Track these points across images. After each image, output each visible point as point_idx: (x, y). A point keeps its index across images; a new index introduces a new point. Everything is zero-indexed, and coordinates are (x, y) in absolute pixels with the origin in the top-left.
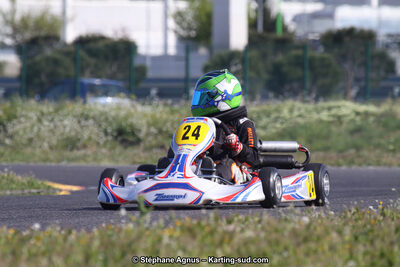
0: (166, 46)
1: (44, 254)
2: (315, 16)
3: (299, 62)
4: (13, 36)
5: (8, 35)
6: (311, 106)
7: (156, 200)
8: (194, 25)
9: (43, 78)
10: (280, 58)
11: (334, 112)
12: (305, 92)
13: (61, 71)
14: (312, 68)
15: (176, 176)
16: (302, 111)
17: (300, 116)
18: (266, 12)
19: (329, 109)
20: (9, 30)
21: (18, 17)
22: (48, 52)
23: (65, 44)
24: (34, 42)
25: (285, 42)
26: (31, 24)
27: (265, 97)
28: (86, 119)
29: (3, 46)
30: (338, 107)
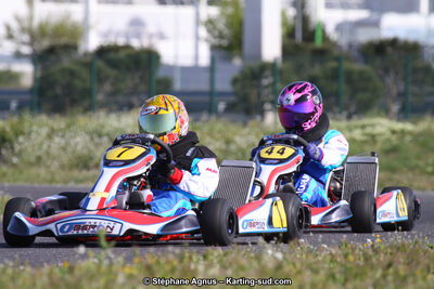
4: (31, 44)
5: (24, 43)
6: (343, 124)
9: (58, 90)
10: (317, 70)
11: (368, 130)
13: (78, 83)
18: (305, 20)
19: (363, 127)
20: (26, 38)
21: (36, 23)
22: (66, 62)
24: (51, 51)
25: (324, 53)
28: (100, 136)
29: (18, 56)
30: (373, 125)
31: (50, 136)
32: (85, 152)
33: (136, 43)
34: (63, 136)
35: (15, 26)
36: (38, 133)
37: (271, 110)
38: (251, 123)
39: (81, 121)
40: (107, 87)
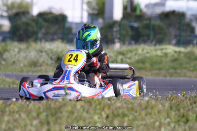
3: (147, 27)
4: (7, 11)
5: (4, 11)
6: (152, 48)
7: (54, 96)
9: (21, 32)
11: (164, 51)
12: (150, 41)
13: (30, 29)
15: (65, 82)
16: (148, 51)
17: (148, 53)
19: (162, 49)
20: (5, 8)
22: (24, 19)
23: (32, 16)
24: (17, 14)
25: (141, 17)
26: (16, 6)
27: (130, 44)
28: (42, 52)
29: (2, 16)
30: (166, 49)
31: (19, 52)
32: (35, 59)
36: (14, 51)
37: (118, 42)
38: (111, 47)
39: (33, 45)
40: (43, 31)
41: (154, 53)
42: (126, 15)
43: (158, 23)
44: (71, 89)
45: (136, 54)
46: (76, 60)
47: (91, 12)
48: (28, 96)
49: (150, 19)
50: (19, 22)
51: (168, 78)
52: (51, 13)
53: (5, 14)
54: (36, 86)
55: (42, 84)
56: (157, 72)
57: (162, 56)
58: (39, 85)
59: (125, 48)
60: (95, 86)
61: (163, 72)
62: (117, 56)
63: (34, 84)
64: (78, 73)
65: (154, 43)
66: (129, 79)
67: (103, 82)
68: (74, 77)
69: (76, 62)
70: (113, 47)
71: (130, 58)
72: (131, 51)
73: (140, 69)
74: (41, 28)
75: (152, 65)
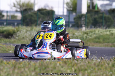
0: (63, 12)
1: (23, 67)
2: (107, 5)
3: (101, 18)
4: (20, 8)
5: (18, 8)
6: (104, 30)
7: (38, 57)
8: (72, 6)
9: (28, 20)
10: (96, 16)
11: (111, 32)
12: (102, 26)
13: (33, 18)
14: (105, 19)
15: (44, 49)
16: (102, 32)
17: (101, 33)
18: (93, 3)
19: (110, 31)
20: (19, 7)
21: (21, 3)
22: (30, 13)
23: (35, 11)
24: (26, 10)
25: (98, 12)
26: (25, 5)
27: (91, 27)
29: (17, 11)
30: (112, 31)
31: (26, 32)
33: (47, 8)
34: (30, 32)
35: (16, 3)
36: (23, 31)
37: (84, 26)
38: (80, 29)
39: (35, 28)
40: (41, 20)
41: (105, 33)
42: (89, 11)
43: (107, 15)
44: (47, 53)
45: (94, 34)
46: (50, 37)
47: (69, 9)
48: (23, 57)
49: (103, 13)
50: (27, 15)
51: (113, 48)
52: (45, 9)
53: (19, 10)
54: (28, 51)
55: (31, 50)
56: (107, 44)
57: (109, 35)
58: (30, 51)
59: (88, 30)
60: (61, 51)
61: (110, 44)
62: (83, 35)
63: (27, 50)
64: (52, 44)
65: (105, 27)
66: (81, 48)
67: (66, 49)
68: (49, 47)
69: (50, 38)
70: (82, 30)
71: (91, 36)
72: (92, 32)
73: (97, 42)
74: (39, 18)
75: (104, 40)
